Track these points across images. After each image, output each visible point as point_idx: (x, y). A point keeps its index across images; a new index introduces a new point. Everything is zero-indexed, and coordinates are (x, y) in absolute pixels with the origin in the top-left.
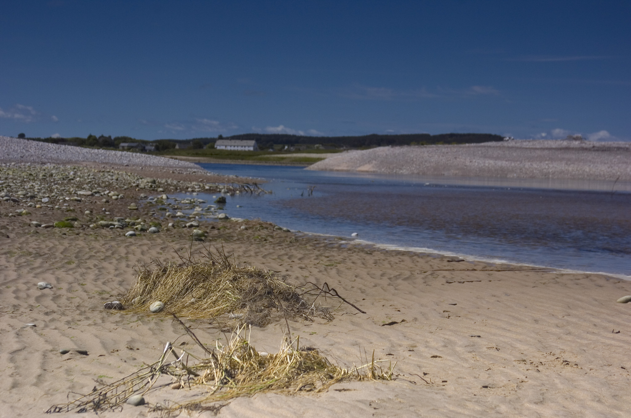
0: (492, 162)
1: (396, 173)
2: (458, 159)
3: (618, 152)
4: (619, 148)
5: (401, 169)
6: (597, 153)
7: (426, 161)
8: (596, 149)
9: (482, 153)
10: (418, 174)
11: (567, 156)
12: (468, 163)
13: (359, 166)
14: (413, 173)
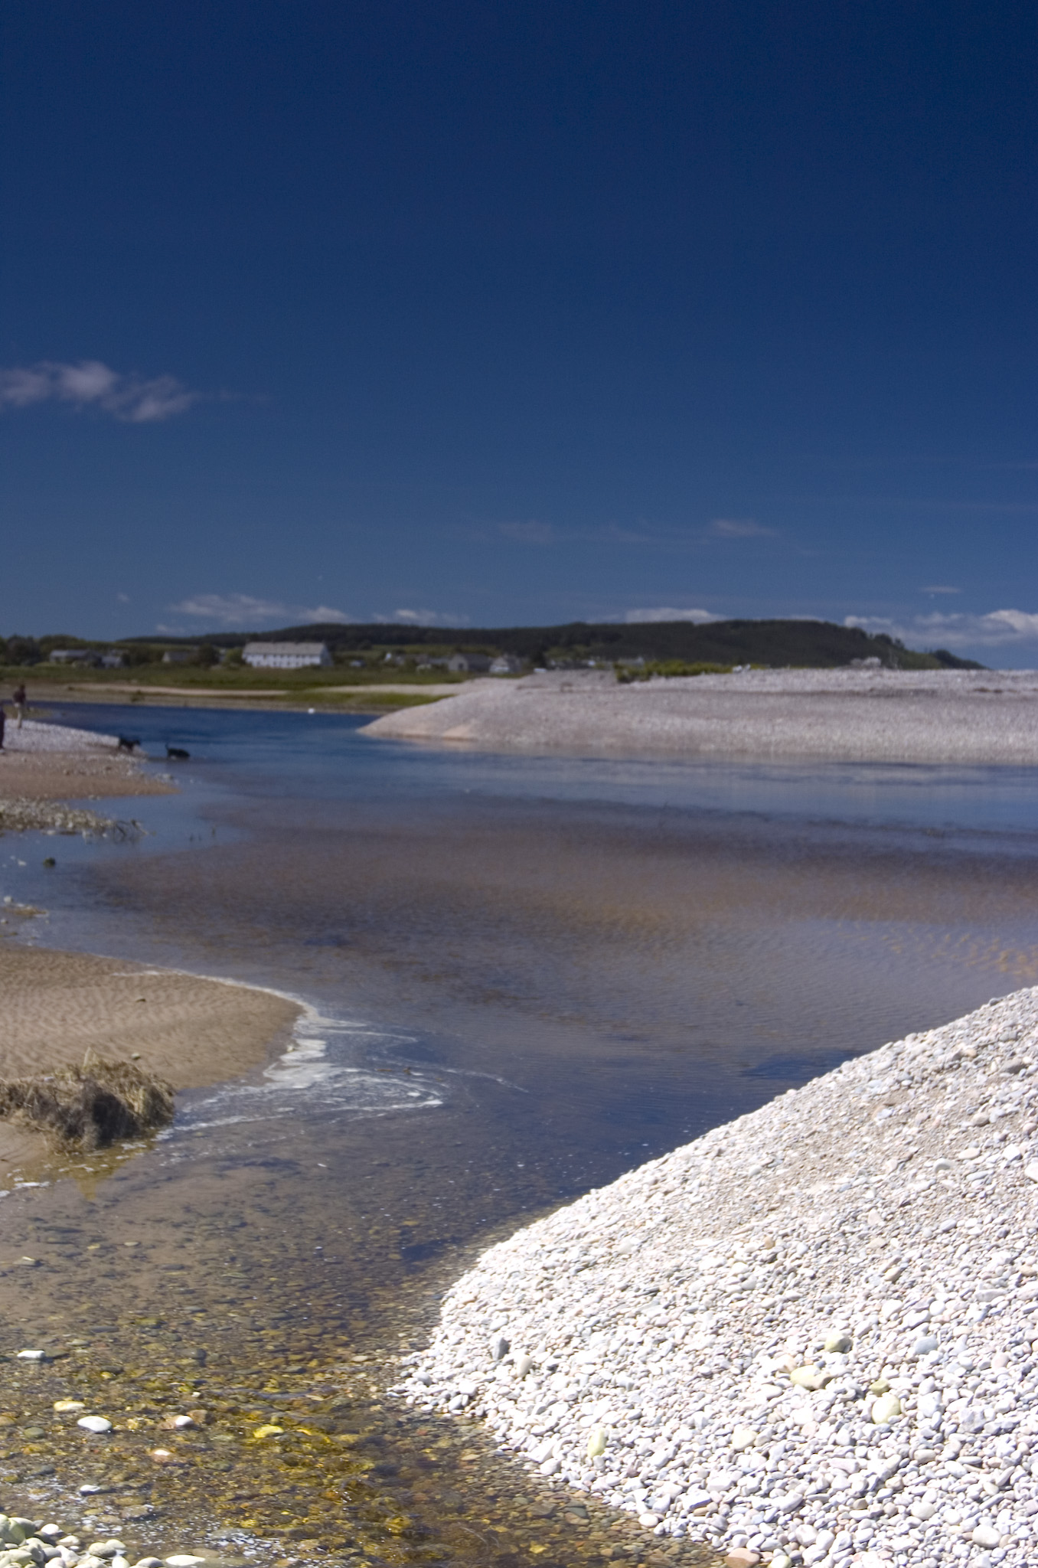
0: (678, 721)
1: (509, 742)
2: (620, 717)
3: (915, 699)
4: (917, 692)
5: (518, 735)
6: (875, 702)
7: (562, 721)
8: (875, 693)
9: (668, 704)
10: (547, 744)
11: (822, 707)
12: (634, 725)
13: (447, 729)
14: (538, 744)
